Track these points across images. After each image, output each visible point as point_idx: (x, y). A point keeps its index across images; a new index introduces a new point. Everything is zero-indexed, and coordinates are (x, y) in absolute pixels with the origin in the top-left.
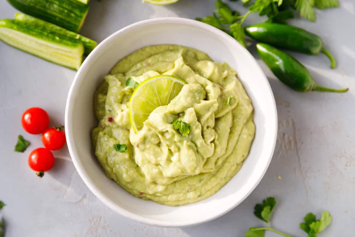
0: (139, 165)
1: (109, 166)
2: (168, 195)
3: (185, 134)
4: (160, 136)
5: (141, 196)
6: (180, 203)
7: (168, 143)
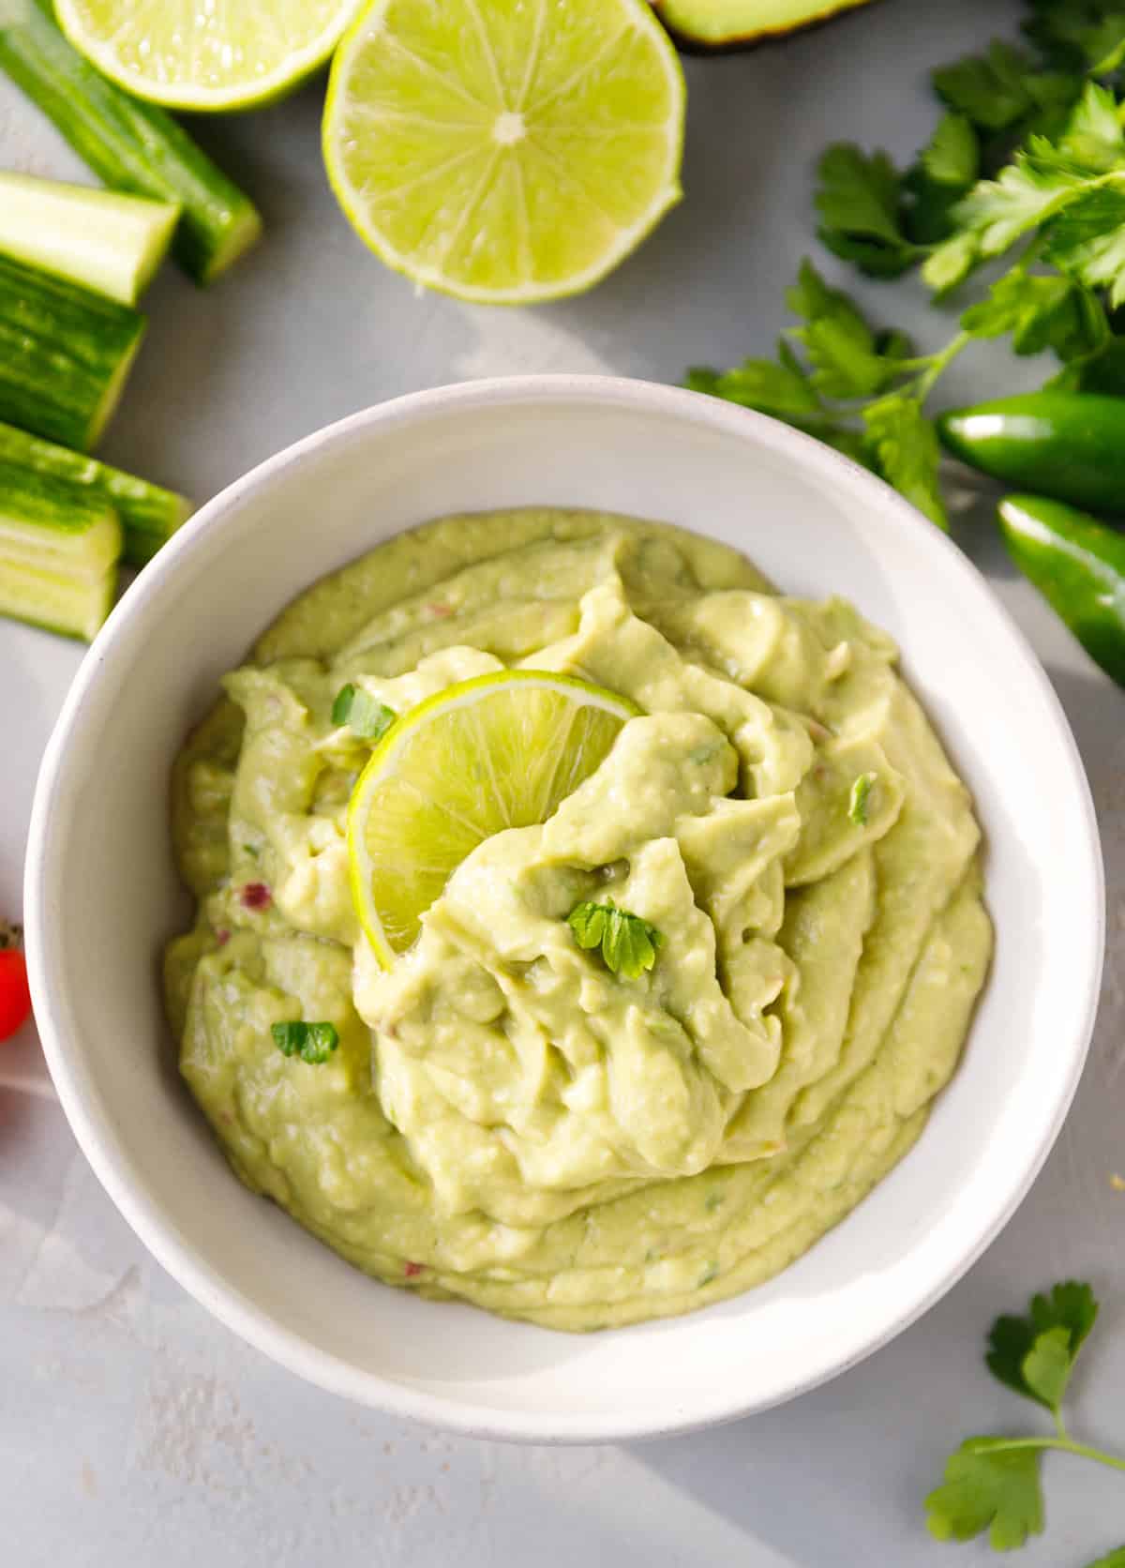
0: (402, 1129)
1: (249, 1133)
2: (547, 1277)
3: (634, 975)
4: (505, 983)
5: (415, 1280)
6: (606, 1317)
7: (547, 1018)
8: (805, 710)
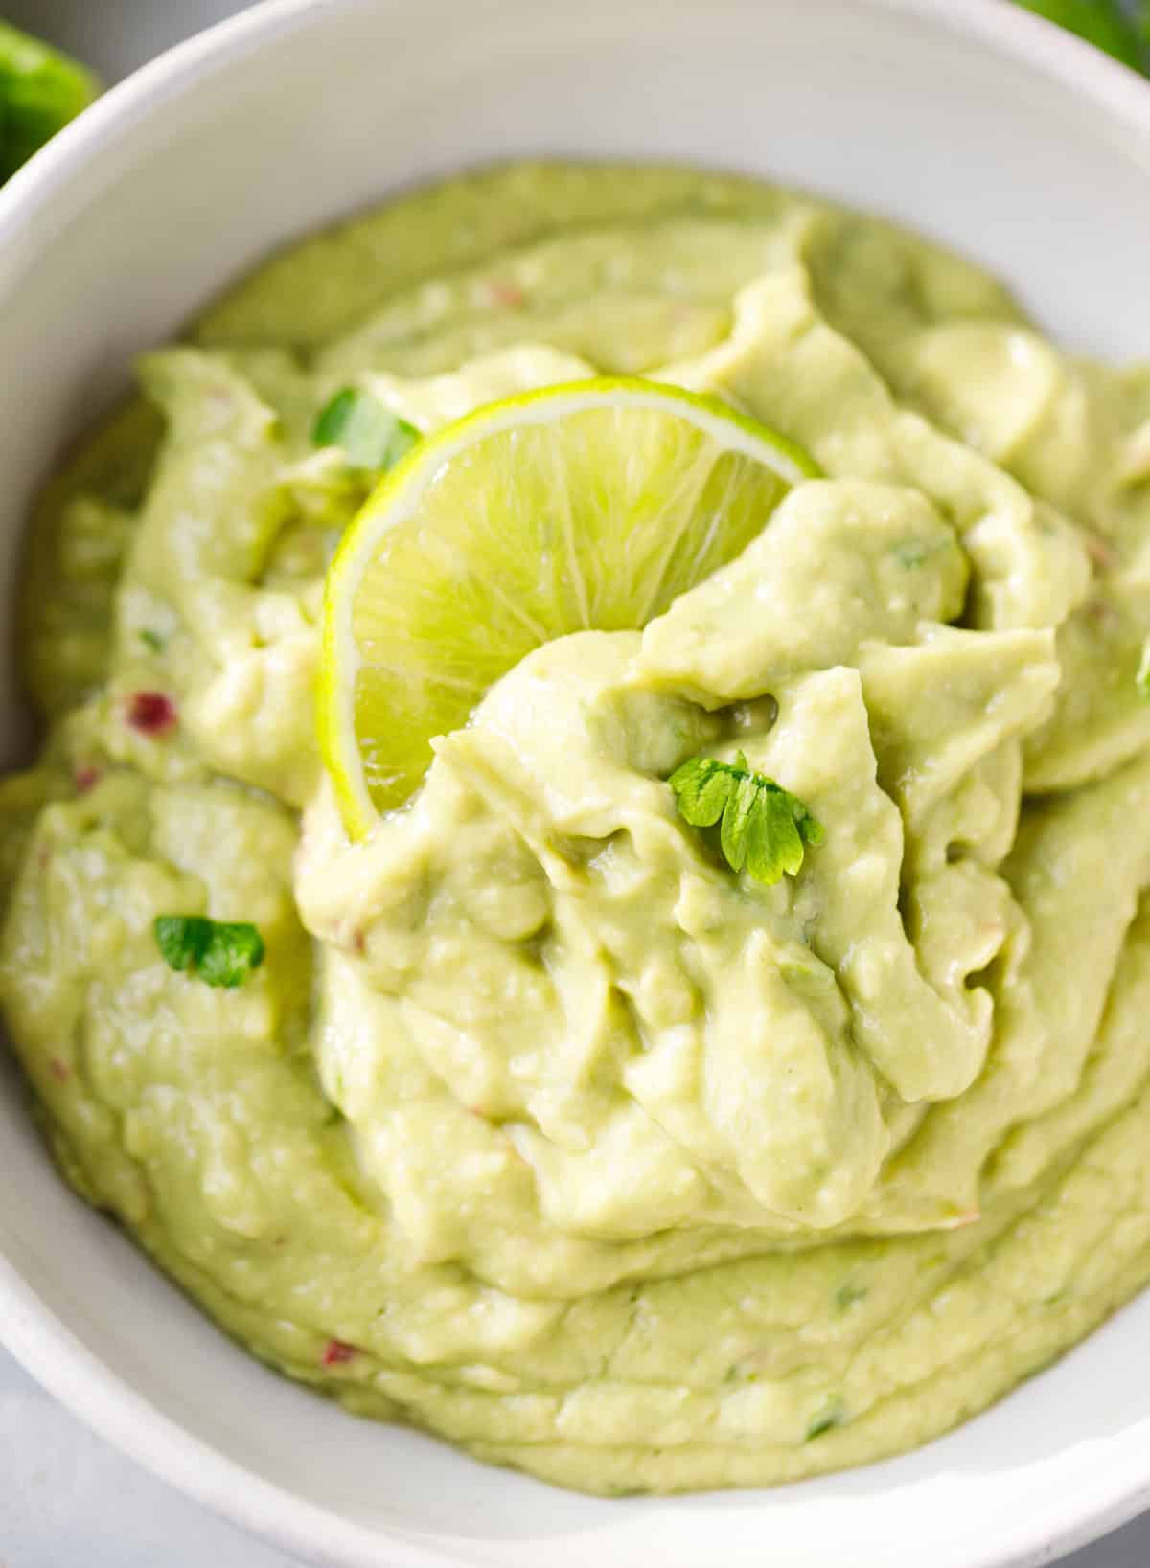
0: (350, 1111)
1: (91, 1092)
2: (559, 1391)
3: (765, 879)
4: (555, 870)
5: (338, 1372)
6: (651, 1473)
7: (615, 937)
8: (1080, 517)
